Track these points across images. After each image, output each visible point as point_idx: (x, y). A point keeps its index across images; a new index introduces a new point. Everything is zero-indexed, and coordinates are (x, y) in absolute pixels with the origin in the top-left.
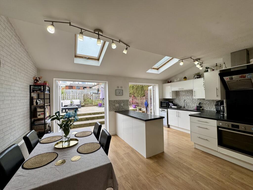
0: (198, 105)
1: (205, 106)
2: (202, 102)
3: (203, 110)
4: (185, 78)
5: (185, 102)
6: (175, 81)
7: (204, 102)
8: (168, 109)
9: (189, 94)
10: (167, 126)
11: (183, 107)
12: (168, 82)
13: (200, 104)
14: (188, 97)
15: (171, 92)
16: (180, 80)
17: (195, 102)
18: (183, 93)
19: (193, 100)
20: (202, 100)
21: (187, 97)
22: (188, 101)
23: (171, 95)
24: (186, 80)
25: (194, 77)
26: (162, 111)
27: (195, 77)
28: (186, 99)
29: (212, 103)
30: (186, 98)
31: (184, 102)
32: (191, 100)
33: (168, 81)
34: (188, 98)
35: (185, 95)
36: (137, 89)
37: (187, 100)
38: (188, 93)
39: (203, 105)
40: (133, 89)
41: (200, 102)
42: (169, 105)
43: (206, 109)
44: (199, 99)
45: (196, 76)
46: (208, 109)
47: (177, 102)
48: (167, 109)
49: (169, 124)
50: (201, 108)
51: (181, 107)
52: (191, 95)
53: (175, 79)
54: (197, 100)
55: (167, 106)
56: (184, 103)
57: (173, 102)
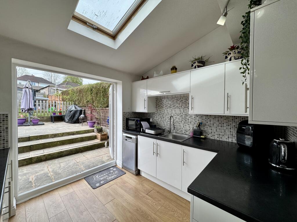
0: (195, 128)
1: (210, 131)
2: (204, 122)
3: (205, 139)
4: (174, 69)
5: (172, 120)
6: (155, 75)
7: (209, 123)
8: (139, 136)
9: (180, 105)
10: (134, 173)
11: (168, 131)
12: (143, 79)
13: (200, 125)
14: (178, 111)
15: (146, 99)
16: (165, 74)
17: (189, 121)
18: (169, 102)
19: (187, 117)
20: (204, 117)
21: (176, 110)
22: (177, 118)
23: (146, 106)
24: (176, 72)
25: (192, 65)
26: (127, 138)
27: (194, 65)
28: (173, 115)
29: (225, 125)
30: (173, 112)
31: (169, 121)
32: (184, 116)
33: (143, 76)
34: (177, 113)
35: (172, 106)
36: (97, 94)
37: (175, 117)
38: (178, 102)
39: (206, 129)
40: (92, 93)
41: (200, 121)
42: (141, 126)
43: (212, 138)
44: (199, 115)
45: (197, 64)
46: (216, 138)
47: (156, 119)
48: (137, 135)
49: (139, 168)
50: (202, 135)
51: (164, 130)
52: (183, 107)
53: (155, 72)
54: (193, 116)
55: (136, 129)
56: (169, 123)
57: (149, 119)
